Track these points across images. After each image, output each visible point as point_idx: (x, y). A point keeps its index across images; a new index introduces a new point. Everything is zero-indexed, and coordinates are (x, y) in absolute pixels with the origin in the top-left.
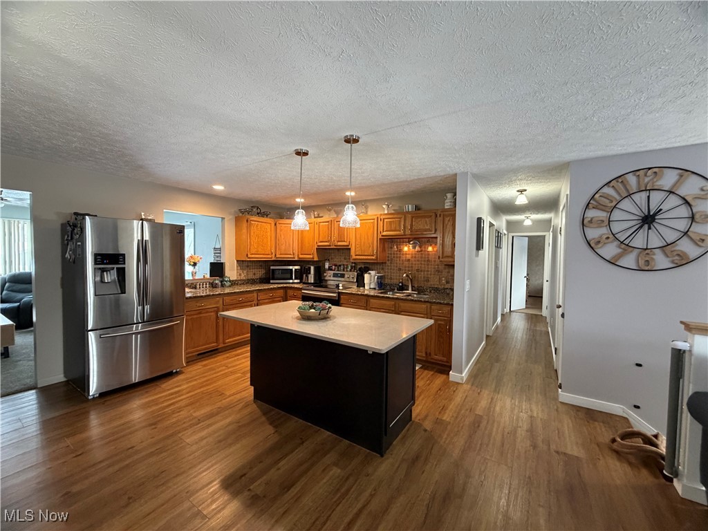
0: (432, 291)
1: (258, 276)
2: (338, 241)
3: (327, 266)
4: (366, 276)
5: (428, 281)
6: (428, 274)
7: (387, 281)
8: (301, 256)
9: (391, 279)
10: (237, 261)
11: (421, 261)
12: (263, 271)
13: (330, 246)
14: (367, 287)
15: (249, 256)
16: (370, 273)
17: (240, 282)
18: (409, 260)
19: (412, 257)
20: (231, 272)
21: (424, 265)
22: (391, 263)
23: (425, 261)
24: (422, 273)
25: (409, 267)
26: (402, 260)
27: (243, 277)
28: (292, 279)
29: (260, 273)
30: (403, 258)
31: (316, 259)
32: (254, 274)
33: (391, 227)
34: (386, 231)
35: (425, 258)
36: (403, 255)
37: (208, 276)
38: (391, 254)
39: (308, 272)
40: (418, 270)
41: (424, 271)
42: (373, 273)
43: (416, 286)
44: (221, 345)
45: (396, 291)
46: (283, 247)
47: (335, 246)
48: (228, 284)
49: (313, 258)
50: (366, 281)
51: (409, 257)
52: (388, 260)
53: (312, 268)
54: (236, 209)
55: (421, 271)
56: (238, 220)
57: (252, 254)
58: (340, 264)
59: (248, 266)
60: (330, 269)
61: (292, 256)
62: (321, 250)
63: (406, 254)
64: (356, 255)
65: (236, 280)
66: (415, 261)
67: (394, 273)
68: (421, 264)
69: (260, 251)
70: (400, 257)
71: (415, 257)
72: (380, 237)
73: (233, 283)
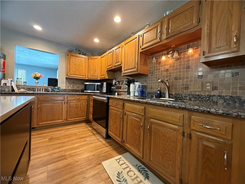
0: (192, 99)
3: (114, 83)
4: (132, 85)
5: (187, 88)
6: (187, 81)
7: (148, 90)
8: (101, 77)
9: (152, 88)
10: (66, 78)
11: (180, 69)
14: (132, 94)
15: (69, 75)
16: (134, 84)
17: (68, 91)
18: (167, 70)
19: (170, 67)
21: (183, 72)
22: (152, 75)
23: (184, 68)
24: (181, 81)
25: (167, 76)
26: (161, 71)
27: (70, 88)
28: (95, 90)
30: (162, 69)
31: (107, 77)
34: (145, 44)
35: (184, 64)
36: (162, 66)
38: (152, 68)
39: (102, 86)
40: (176, 79)
41: (183, 78)
42: (137, 84)
43: (174, 93)
45: (154, 98)
46: (92, 72)
47: (114, 66)
50: (131, 89)
51: (167, 67)
52: (150, 73)
53: (105, 84)
55: (180, 79)
57: (71, 74)
59: (74, 82)
61: (96, 77)
62: (109, 72)
63: (165, 65)
64: (125, 70)
65: (65, 89)
66: (173, 70)
67: (154, 83)
68: (180, 72)
69: (77, 73)
70: (159, 69)
71: (174, 66)
72: (140, 51)
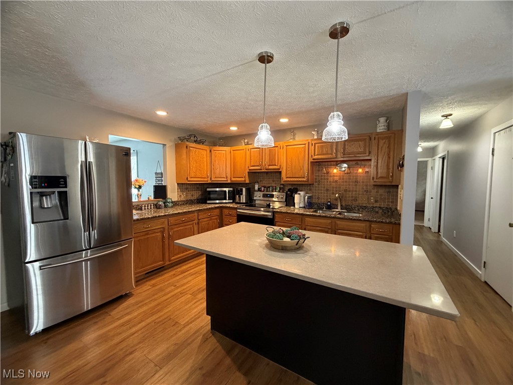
0: (361, 210)
1: (195, 197)
2: (269, 165)
4: (297, 197)
5: (356, 200)
6: (355, 194)
7: (314, 201)
8: (233, 179)
9: (318, 198)
10: (178, 184)
11: (350, 182)
12: (200, 193)
13: (261, 169)
14: (296, 206)
15: (189, 179)
16: (299, 194)
17: (180, 203)
18: (336, 181)
19: (340, 179)
20: (173, 194)
21: (352, 185)
22: (318, 184)
23: (353, 182)
24: (350, 193)
25: (336, 188)
26: (330, 182)
27: (183, 198)
28: (226, 199)
29: (197, 195)
30: (331, 179)
31: (247, 182)
32: (192, 196)
33: (322, 151)
34: (317, 155)
35: (353, 179)
36: (331, 176)
37: (152, 198)
38: (319, 176)
39: (240, 193)
40: (346, 191)
41: (353, 191)
42: (302, 193)
43: (344, 204)
44: (168, 263)
45: (324, 209)
46: (217, 171)
47: (266, 169)
48: (170, 205)
49: (245, 181)
50: (296, 200)
51: (336, 178)
52: (316, 182)
53: (244, 189)
54: (176, 137)
55: (350, 191)
56: (177, 147)
57: (191, 178)
58: (269, 185)
59: (187, 189)
60: (259, 190)
61: (225, 179)
62: (252, 174)
63: (334, 176)
64: (287, 178)
65: (177, 201)
66: (343, 182)
67: (321, 193)
68: (349, 185)
69: (199, 175)
70: (328, 179)
71: (343, 179)
72: (311, 160)
73: (175, 204)
